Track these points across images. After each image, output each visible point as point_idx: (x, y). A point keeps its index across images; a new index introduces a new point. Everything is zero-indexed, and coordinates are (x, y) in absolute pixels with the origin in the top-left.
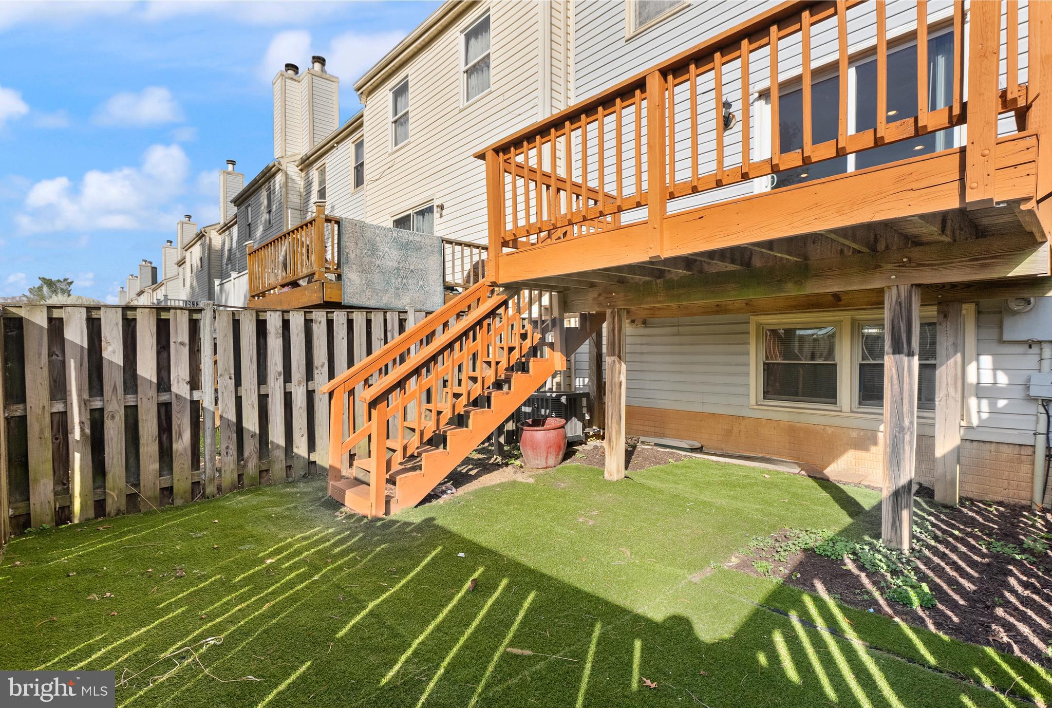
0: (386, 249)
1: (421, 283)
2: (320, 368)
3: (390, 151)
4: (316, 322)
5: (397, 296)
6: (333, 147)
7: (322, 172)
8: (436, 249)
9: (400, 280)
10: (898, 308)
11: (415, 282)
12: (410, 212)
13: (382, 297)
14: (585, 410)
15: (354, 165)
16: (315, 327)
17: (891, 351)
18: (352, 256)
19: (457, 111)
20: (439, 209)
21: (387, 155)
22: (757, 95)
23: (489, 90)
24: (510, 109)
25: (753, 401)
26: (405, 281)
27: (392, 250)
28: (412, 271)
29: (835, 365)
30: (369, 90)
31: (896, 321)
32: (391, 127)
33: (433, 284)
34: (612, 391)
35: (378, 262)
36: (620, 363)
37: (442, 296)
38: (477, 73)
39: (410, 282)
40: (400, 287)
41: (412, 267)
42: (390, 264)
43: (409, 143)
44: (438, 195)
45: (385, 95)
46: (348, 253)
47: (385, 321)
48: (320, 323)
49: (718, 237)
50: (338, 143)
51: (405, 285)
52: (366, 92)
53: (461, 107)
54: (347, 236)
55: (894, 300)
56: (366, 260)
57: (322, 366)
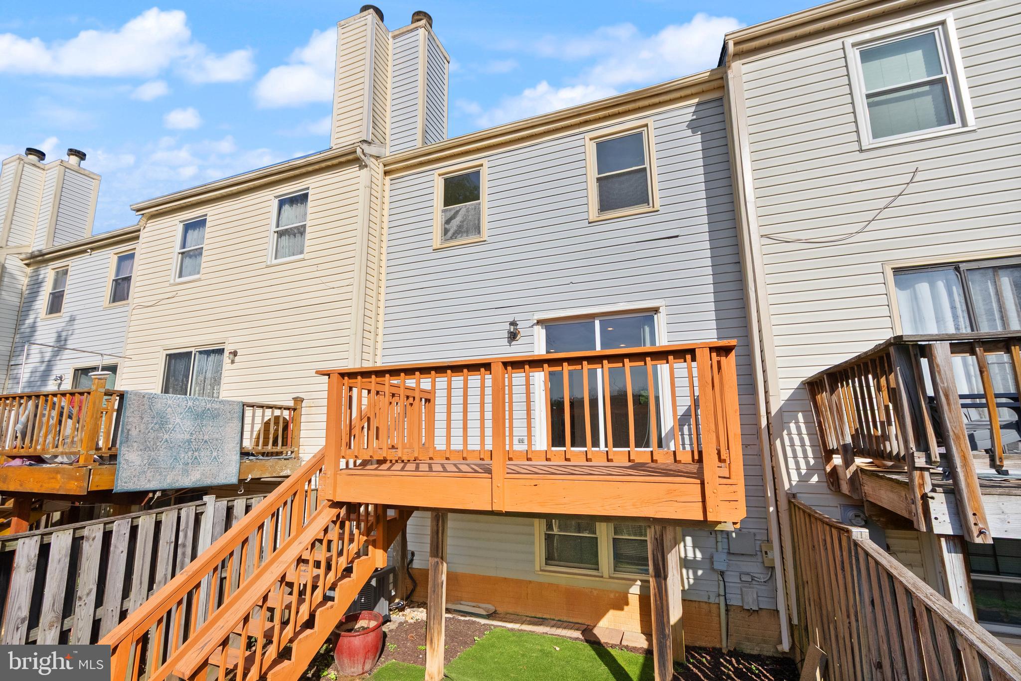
0: (178, 420)
1: (215, 454)
2: (84, 598)
3: (172, 282)
4: (88, 539)
5: (186, 472)
6: (85, 251)
7: (62, 274)
8: (235, 415)
9: (190, 453)
10: (655, 542)
11: (209, 453)
12: (192, 349)
13: (166, 476)
14: (391, 586)
15: (113, 277)
16: (85, 545)
17: (653, 574)
18: (134, 433)
19: (264, 265)
20: (231, 356)
21: (167, 284)
22: (536, 321)
23: (301, 256)
24: (324, 279)
25: (537, 568)
26: (196, 454)
27: (185, 421)
28: (206, 441)
29: (596, 538)
30: (152, 213)
31: (655, 553)
32: (176, 259)
33: (228, 453)
34: (434, 591)
35: (166, 436)
36: (442, 563)
37: (238, 466)
38: (289, 236)
39: (202, 454)
40: (190, 461)
41: (206, 438)
42: (180, 436)
43: (199, 280)
44: (231, 340)
45: (174, 224)
46: (129, 430)
47: (179, 518)
48: (94, 539)
49: (550, 504)
50: (92, 249)
51: (196, 458)
52: (148, 215)
53: (269, 263)
54: (132, 410)
55: (653, 537)
56: (152, 435)
57: (88, 594)
